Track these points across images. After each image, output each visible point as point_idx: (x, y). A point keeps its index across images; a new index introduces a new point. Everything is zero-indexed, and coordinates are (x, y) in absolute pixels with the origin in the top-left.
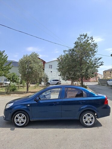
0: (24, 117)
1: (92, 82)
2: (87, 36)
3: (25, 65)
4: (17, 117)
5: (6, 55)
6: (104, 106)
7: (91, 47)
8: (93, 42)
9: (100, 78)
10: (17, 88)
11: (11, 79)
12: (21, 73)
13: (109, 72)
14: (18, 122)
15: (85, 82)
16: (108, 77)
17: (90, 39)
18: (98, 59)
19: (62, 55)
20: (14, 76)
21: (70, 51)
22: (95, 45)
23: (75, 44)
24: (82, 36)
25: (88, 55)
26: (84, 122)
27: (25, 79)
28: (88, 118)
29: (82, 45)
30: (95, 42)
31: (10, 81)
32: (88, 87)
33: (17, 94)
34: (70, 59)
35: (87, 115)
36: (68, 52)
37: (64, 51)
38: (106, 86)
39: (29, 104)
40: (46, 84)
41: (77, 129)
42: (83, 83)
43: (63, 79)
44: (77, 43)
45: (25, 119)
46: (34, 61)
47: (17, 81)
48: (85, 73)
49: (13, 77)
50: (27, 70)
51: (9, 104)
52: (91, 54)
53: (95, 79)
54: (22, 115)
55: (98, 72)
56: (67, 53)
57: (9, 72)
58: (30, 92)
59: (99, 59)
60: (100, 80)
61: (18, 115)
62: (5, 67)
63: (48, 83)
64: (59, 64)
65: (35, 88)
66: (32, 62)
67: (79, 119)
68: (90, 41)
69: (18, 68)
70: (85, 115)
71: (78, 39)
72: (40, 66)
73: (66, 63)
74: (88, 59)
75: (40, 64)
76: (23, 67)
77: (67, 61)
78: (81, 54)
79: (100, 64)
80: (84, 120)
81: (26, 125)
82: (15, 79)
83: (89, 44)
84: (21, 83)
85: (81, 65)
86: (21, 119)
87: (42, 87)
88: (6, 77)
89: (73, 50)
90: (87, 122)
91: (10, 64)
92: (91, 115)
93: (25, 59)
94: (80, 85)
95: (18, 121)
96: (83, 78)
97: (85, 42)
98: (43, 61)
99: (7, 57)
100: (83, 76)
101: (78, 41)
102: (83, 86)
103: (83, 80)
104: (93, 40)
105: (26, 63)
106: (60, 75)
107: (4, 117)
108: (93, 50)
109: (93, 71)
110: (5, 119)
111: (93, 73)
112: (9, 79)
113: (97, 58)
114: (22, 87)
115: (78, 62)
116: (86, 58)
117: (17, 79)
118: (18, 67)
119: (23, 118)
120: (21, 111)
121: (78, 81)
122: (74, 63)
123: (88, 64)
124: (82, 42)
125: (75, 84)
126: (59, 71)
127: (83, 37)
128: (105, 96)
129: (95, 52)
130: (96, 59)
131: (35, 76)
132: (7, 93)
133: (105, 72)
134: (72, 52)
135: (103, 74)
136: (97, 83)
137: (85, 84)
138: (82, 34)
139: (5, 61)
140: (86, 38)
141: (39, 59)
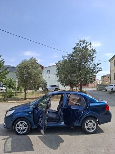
0: (26, 124)
1: (90, 87)
2: (86, 42)
3: (23, 71)
4: (18, 125)
5: (3, 60)
6: (105, 112)
7: (90, 52)
8: (91, 48)
9: (98, 84)
10: (14, 94)
11: (8, 85)
12: (19, 79)
13: (107, 77)
14: (19, 130)
15: (84, 88)
16: (107, 83)
17: (89, 45)
18: (96, 65)
19: (61, 60)
20: (11, 81)
21: (69, 56)
22: (94, 51)
23: (74, 49)
24: (80, 41)
25: (87, 61)
26: (86, 128)
27: (23, 85)
28: (90, 125)
29: (80, 51)
30: (93, 48)
31: (6, 87)
32: (87, 93)
33: (14, 100)
34: (69, 64)
35: (89, 121)
36: (67, 58)
37: (63, 57)
38: (104, 91)
39: (30, 111)
40: (44, 90)
41: (79, 136)
42: (82, 89)
43: (62, 85)
44: (76, 49)
45: (26, 126)
46: (33, 66)
47: (14, 86)
48: (84, 78)
49: (9, 82)
50: (26, 75)
51: (10, 112)
52: (90, 60)
53: (93, 85)
54: (23, 122)
55: (96, 78)
56: (65, 58)
57: (6, 78)
58: (28, 98)
59: (98, 65)
60: (98, 85)
61: (19, 122)
62: (2, 73)
63: (46, 89)
64: (58, 69)
65: (33, 94)
66: (31, 67)
67: (81, 125)
68: (89, 47)
69: (16, 74)
70: (87, 122)
71: (77, 44)
72: (38, 71)
73: (65, 69)
74: (86, 64)
75: (38, 69)
76: (21, 73)
77: (66, 66)
78: (80, 59)
79: (99, 69)
80: (86, 126)
81: (27, 132)
82: (12, 85)
83: (88, 49)
84: (18, 89)
85: (79, 71)
86: (22, 126)
87: (40, 93)
88: (2, 82)
89: (72, 55)
90: (89, 129)
91: (6, 69)
92: (93, 121)
93: (23, 64)
94: (78, 90)
95: (20, 128)
96: (82, 84)
97: (84, 47)
98: (42, 66)
99: (4, 62)
100: (82, 81)
101: (77, 46)
102: (82, 91)
103: (82, 85)
104: (91, 46)
105: (24, 68)
106: (59, 81)
107: (4, 125)
108: (92, 56)
109: (92, 77)
110: (6, 127)
111: (91, 79)
112: (5, 84)
113: (95, 63)
114: (19, 94)
115: (77, 67)
116: (85, 63)
117: (13, 84)
118: (16, 72)
119: (24, 125)
120: (22, 119)
121: (77, 86)
122: (73, 69)
123: (87, 69)
124: (81, 47)
125: (74, 89)
126: (58, 77)
127: (82, 43)
128: (106, 102)
129: (94, 57)
130: (95, 65)
131: (33, 82)
132: (4, 100)
133: (103, 77)
134: (71, 57)
135: (101, 79)
136: (96, 89)
137: (84, 89)
138: (81, 40)
139: (2, 65)
140: (85, 44)
141: (38, 64)
